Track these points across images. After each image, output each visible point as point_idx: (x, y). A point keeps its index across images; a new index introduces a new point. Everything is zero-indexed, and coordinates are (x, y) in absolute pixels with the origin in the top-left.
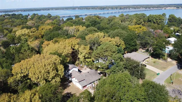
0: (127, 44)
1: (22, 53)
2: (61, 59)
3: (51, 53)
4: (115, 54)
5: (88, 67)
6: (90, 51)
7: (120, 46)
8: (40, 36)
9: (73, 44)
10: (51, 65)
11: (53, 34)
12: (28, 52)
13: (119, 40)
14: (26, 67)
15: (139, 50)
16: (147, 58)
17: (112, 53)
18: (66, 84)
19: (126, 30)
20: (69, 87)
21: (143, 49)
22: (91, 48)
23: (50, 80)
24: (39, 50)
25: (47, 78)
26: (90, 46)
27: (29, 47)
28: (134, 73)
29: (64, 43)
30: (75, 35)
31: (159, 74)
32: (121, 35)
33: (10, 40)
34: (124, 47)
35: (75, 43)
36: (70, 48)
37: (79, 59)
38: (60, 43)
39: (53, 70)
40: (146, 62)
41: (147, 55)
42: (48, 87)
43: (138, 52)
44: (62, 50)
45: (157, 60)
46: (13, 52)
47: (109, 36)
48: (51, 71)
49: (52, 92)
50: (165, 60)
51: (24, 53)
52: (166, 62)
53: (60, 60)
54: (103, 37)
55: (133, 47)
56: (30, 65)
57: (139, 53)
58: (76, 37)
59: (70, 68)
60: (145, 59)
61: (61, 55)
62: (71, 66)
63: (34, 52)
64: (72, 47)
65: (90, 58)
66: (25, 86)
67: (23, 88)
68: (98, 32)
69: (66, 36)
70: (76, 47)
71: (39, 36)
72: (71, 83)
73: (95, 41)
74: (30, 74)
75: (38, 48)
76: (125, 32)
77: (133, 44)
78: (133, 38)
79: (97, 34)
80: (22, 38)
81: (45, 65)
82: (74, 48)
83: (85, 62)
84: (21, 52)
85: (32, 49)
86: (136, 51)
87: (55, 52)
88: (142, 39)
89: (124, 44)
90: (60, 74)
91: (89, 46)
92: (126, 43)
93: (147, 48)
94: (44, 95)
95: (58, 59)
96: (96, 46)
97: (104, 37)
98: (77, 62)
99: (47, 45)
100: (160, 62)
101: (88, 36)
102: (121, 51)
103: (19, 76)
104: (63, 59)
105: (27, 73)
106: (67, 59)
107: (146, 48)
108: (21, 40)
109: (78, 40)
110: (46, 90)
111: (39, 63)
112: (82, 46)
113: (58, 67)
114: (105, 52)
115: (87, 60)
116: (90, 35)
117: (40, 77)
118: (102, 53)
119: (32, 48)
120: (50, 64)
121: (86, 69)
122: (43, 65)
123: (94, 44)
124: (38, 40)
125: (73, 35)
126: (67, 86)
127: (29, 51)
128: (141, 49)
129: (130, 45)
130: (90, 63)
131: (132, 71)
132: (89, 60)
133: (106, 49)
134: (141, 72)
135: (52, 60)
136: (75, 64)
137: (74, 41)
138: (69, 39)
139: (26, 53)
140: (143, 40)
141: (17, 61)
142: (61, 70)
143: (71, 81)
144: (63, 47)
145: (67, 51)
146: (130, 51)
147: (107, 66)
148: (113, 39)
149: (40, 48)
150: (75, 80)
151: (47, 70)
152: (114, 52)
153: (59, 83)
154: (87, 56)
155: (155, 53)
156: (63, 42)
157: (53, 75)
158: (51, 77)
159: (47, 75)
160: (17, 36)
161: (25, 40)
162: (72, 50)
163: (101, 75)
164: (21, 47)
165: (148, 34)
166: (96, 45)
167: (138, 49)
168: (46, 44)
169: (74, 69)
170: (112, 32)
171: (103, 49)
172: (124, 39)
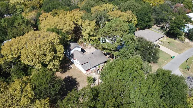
0: (140, 19)
1: (15, 27)
2: (61, 37)
3: (48, 30)
4: (126, 33)
5: (92, 46)
6: (96, 27)
7: (131, 22)
8: (38, 5)
9: (76, 18)
10: (48, 45)
11: (52, 4)
12: (23, 26)
13: (131, 15)
14: (17, 48)
15: (153, 27)
16: (162, 37)
17: (123, 33)
18: (67, 66)
19: (140, 2)
20: (70, 69)
21: (157, 26)
22: (97, 24)
23: (47, 63)
24: (36, 23)
25: (43, 61)
26: (96, 21)
27: (24, 20)
28: (145, 56)
29: (65, 16)
30: (79, 6)
31: (174, 57)
32: (133, 8)
33: (3, 9)
34: (136, 23)
35: (78, 17)
36: (72, 23)
37: (82, 36)
38: (61, 16)
39: (50, 51)
40: (160, 42)
41: (161, 34)
42: (43, 75)
43: (152, 29)
44: (62, 26)
45: (173, 40)
46: (5, 26)
47: (119, 9)
48: (48, 52)
49: (48, 82)
50: (182, 40)
51: (18, 27)
52: (183, 42)
53: (59, 38)
54: (111, 10)
55: (147, 23)
56: (22, 45)
57: (153, 31)
58: (80, 9)
59: (71, 47)
60: (159, 39)
61: (61, 32)
62: (72, 45)
63: (30, 25)
64: (74, 22)
65: (96, 36)
66: (19, 68)
67: (16, 70)
68: (106, 3)
69: (68, 6)
70: (80, 22)
71: (36, 6)
72: (73, 64)
73: (102, 15)
74: (22, 57)
75: (34, 20)
76: (139, 5)
77: (147, 19)
78: (147, 13)
79: (105, 5)
80: (17, 7)
81: (40, 46)
82: (76, 23)
83: (90, 40)
84: (14, 25)
85: (28, 23)
86: (149, 28)
87: (53, 27)
88: (158, 13)
89: (137, 20)
90: (59, 56)
91: (94, 21)
92: (138, 18)
93: (163, 25)
94: (37, 85)
95: (57, 38)
96: (103, 22)
97: (113, 10)
98: (80, 40)
99: (45, 18)
100: (176, 43)
101: (94, 7)
102: (133, 28)
103: (10, 57)
104: (63, 37)
105: (18, 54)
106: (68, 36)
107: (161, 24)
108: (16, 10)
109: (82, 13)
110: (40, 79)
111: (33, 43)
112: (87, 22)
113: (57, 47)
114: (114, 31)
115: (92, 38)
116: (97, 7)
117: (34, 60)
118: (110, 32)
119: (27, 21)
120: (46, 45)
121: (90, 48)
122: (38, 46)
123: (101, 19)
124: (35, 10)
125: (76, 6)
126: (68, 68)
127: (24, 24)
128: (155, 25)
129: (143, 21)
130: (95, 41)
131: (144, 54)
132: (95, 38)
133: (115, 28)
134: (154, 55)
135: (48, 39)
136: (78, 42)
137: (77, 14)
138: (71, 12)
139: (20, 27)
140: (158, 15)
141: (10, 36)
142: (61, 51)
143: (73, 63)
144: (63, 22)
145: (68, 27)
146: (142, 28)
147: (116, 47)
148: (123, 13)
149: (37, 21)
150: (77, 62)
151: (43, 51)
152: (125, 32)
153: (58, 66)
154: (92, 33)
155: (171, 32)
156: (64, 14)
157: (50, 57)
158: (48, 60)
159: (43, 57)
160: (11, 5)
161: (21, 10)
162: (74, 26)
163: (108, 56)
164: (14, 20)
165: (165, 8)
166: (103, 20)
167: (151, 26)
168: (43, 16)
169: (76, 49)
170: (122, 4)
171: (111, 27)
172: (137, 13)
